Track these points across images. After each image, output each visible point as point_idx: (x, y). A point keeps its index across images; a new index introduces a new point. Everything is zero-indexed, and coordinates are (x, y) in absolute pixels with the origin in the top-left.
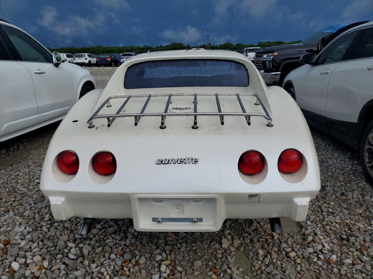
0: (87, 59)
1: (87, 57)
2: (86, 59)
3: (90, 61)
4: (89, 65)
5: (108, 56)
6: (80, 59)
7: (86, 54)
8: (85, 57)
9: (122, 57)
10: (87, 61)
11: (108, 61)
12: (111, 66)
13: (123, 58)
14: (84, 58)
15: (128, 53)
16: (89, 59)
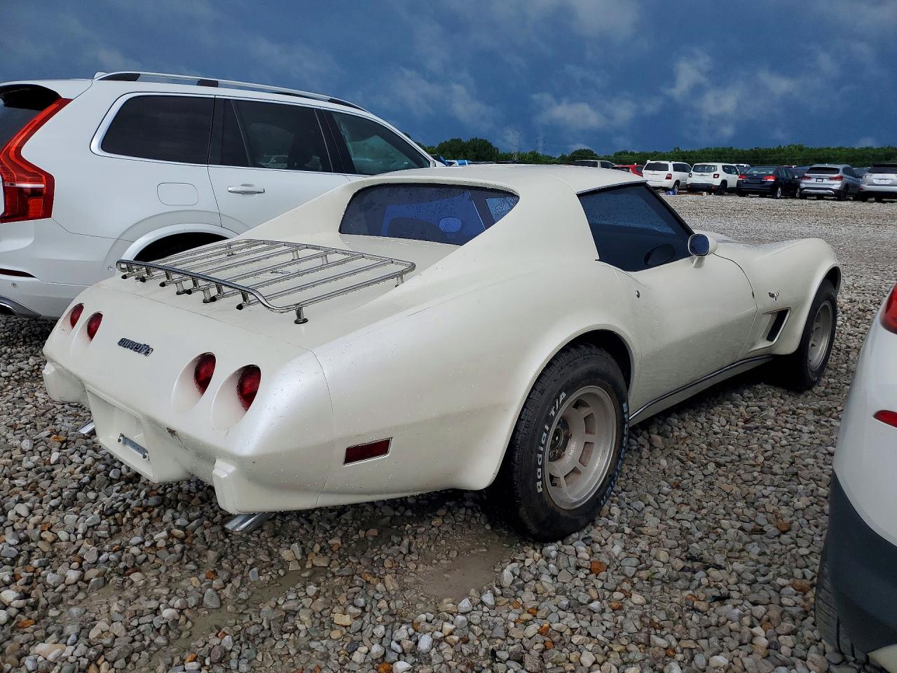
0: (718, 175)
1: (720, 170)
2: (716, 176)
3: (724, 182)
4: (723, 189)
5: (771, 173)
6: (702, 175)
7: (719, 165)
8: (715, 173)
9: (806, 175)
10: (717, 182)
11: (766, 184)
12: (774, 196)
13: (809, 178)
14: (712, 174)
15: (827, 165)
16: (724, 176)
